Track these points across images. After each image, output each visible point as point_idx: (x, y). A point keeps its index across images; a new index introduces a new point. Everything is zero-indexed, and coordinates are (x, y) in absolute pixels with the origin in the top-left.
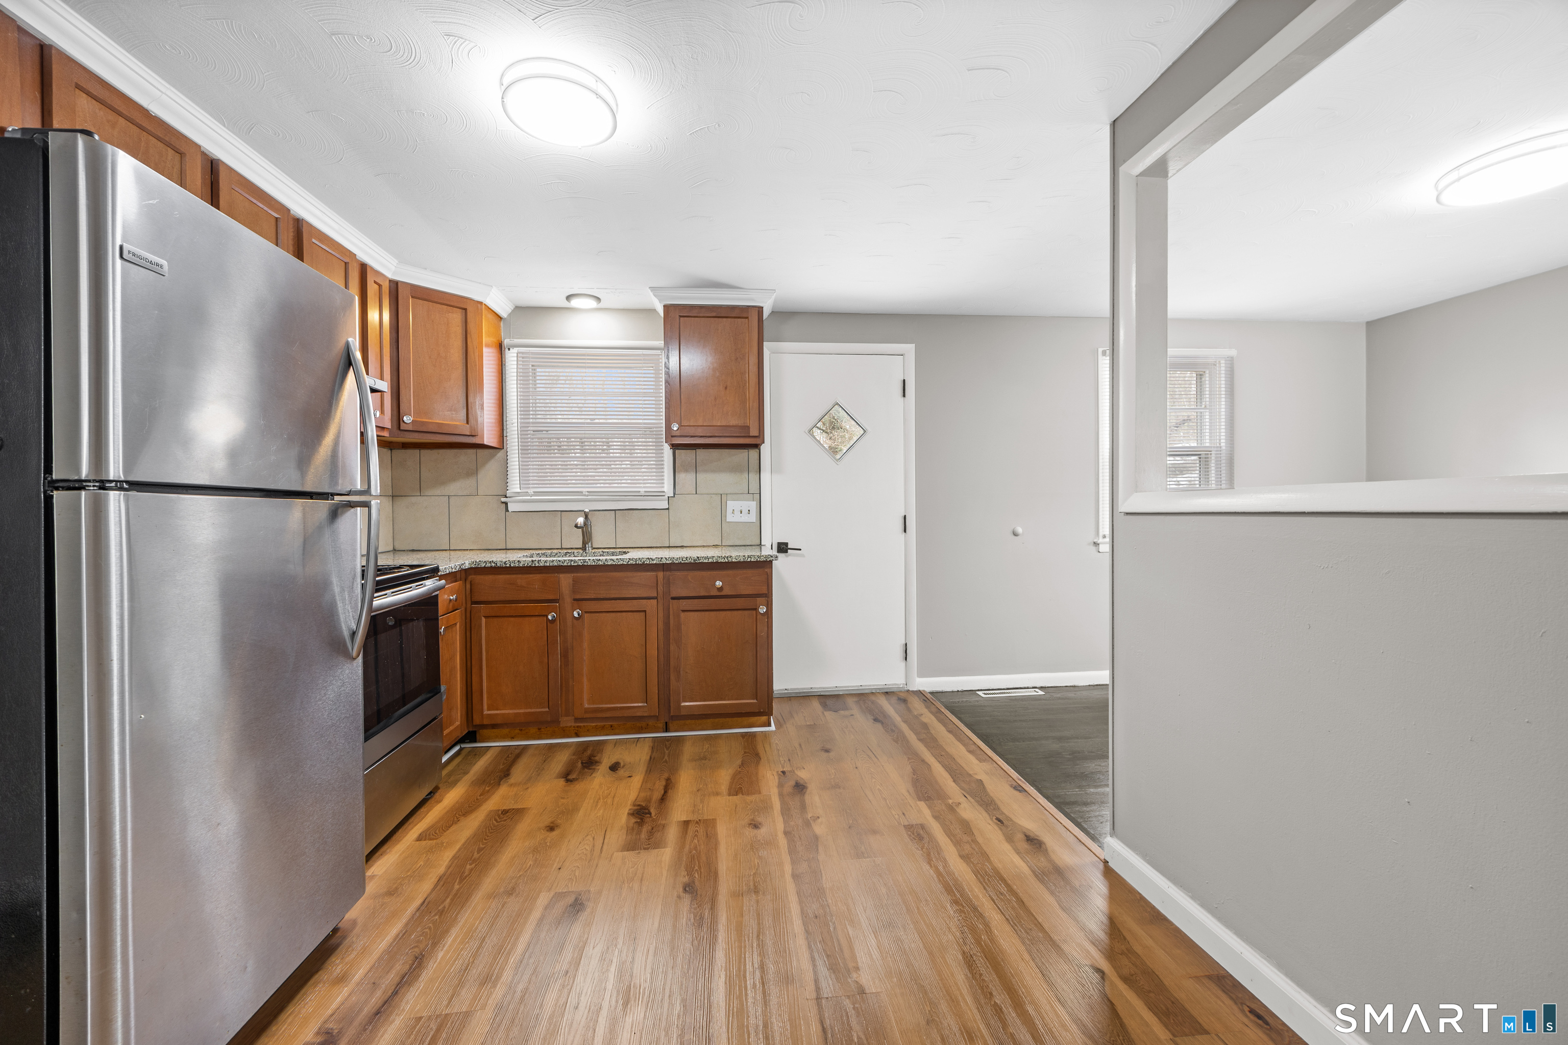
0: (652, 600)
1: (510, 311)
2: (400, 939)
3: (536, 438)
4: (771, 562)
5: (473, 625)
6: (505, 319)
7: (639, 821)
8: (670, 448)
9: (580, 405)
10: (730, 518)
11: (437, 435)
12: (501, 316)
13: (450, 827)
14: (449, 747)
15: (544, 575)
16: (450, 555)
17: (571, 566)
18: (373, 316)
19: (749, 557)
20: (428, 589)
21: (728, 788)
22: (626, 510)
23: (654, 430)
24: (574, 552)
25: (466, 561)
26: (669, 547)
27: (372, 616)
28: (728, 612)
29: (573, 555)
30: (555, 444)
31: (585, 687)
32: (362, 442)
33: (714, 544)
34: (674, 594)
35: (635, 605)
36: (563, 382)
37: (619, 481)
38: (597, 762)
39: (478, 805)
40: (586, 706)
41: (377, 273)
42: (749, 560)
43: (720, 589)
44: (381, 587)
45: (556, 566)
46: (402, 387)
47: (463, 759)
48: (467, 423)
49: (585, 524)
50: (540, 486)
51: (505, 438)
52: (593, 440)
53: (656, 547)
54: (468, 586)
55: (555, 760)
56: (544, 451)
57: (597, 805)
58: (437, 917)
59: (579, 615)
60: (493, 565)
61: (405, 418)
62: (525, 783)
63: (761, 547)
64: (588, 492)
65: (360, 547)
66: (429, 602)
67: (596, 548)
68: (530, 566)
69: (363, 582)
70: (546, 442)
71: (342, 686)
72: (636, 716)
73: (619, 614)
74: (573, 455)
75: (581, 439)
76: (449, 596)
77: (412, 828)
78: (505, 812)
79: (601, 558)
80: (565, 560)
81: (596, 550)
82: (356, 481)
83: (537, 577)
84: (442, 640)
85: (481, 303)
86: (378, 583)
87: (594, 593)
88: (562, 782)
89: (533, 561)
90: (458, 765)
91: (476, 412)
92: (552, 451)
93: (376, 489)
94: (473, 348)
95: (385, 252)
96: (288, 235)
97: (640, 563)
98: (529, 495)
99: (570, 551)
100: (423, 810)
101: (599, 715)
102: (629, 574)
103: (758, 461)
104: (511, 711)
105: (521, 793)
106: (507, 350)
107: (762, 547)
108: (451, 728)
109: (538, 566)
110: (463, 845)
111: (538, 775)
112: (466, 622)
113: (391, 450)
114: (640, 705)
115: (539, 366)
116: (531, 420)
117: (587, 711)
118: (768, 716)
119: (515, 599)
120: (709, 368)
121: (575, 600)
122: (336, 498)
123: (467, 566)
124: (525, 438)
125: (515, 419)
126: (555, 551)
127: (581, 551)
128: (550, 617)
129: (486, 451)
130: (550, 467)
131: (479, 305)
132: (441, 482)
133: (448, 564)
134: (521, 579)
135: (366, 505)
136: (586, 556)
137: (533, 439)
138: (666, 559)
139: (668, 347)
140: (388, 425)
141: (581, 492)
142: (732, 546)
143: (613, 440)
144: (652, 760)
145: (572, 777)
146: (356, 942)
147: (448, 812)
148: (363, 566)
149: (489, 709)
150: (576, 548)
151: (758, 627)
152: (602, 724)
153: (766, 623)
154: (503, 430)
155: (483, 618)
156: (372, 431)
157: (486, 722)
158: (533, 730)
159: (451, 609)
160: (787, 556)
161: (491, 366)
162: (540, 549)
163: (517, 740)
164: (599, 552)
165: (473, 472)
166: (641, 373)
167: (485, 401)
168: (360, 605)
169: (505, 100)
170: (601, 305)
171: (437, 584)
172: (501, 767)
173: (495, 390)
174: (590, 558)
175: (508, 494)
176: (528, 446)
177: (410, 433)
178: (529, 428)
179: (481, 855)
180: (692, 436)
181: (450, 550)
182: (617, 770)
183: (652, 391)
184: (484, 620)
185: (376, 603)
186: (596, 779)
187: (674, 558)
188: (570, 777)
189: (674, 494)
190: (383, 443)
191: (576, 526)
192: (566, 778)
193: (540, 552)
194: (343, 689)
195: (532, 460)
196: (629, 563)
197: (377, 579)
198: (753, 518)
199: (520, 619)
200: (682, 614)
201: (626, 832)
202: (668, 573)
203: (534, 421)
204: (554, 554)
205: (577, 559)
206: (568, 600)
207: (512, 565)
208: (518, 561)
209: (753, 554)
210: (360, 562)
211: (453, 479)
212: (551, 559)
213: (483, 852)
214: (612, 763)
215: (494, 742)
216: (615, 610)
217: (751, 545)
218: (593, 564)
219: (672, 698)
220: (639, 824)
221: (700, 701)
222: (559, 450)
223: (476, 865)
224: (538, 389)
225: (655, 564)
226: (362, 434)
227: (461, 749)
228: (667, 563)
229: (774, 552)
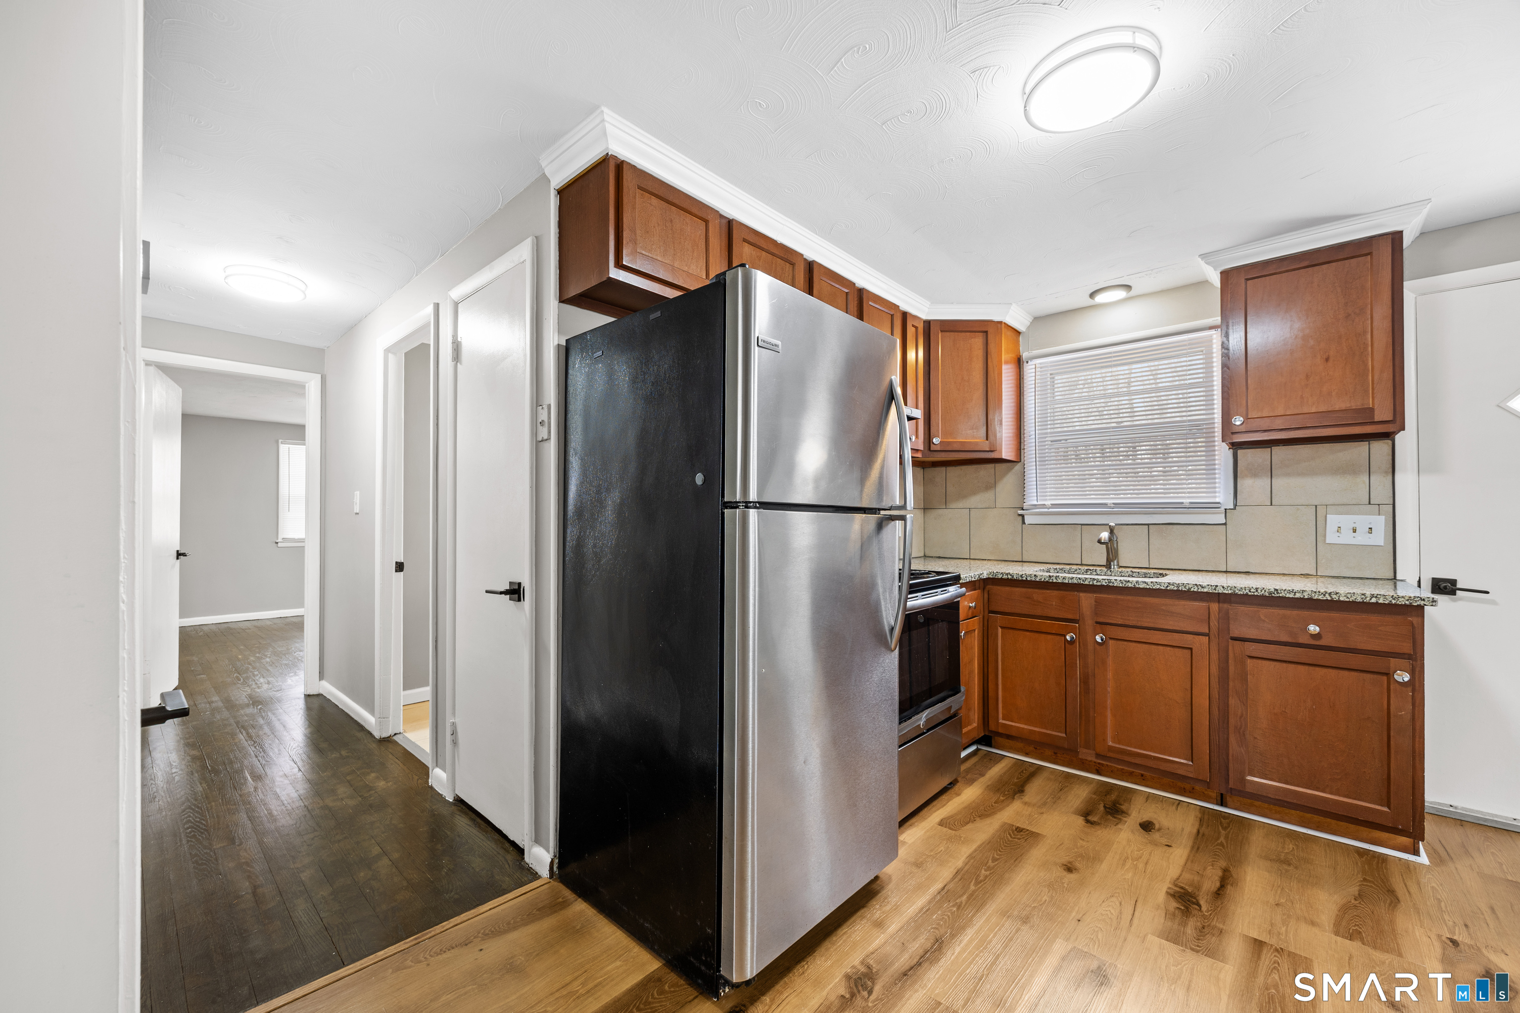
0: (1201, 637)
1: (1029, 324)
2: (924, 913)
3: (1053, 448)
4: (1421, 608)
5: (990, 633)
6: (1024, 332)
7: (1183, 908)
8: (1228, 448)
9: (1100, 409)
10: (1332, 538)
11: (961, 453)
12: (1020, 331)
13: (967, 823)
14: (967, 745)
15: (1062, 592)
16: (970, 564)
17: (1093, 585)
18: (911, 355)
19: (1372, 596)
20: (951, 596)
21: (1333, 922)
22: (1163, 524)
23: (1204, 427)
24: (1096, 570)
25: (984, 570)
26: (1226, 572)
27: (906, 615)
28: (1330, 670)
29: (1095, 573)
30: (1072, 453)
31: (1109, 721)
32: (901, 463)
33: (1302, 573)
34: (1236, 633)
35: (1176, 639)
36: (1081, 386)
37: (1149, 491)
38: (1123, 812)
39: (993, 812)
40: (1110, 743)
41: (915, 317)
42: (1374, 600)
43: (1317, 636)
44: (914, 589)
45: (1075, 584)
46: (932, 412)
47: (980, 760)
48: (987, 439)
49: (1110, 539)
50: (1058, 497)
51: (1022, 451)
52: (1116, 446)
53: (1206, 571)
54: (986, 596)
55: (1073, 792)
56: (1060, 462)
57: (1124, 865)
58: (955, 909)
59: (1102, 640)
60: (1010, 577)
61: (934, 440)
62: (1040, 806)
63: (1395, 583)
64: (1113, 504)
65: (898, 553)
66: (952, 606)
67: (1123, 567)
68: (1047, 582)
69: (900, 584)
70: (1062, 452)
71: (883, 672)
72: (1177, 774)
73: (1153, 647)
74: (1093, 463)
75: (1102, 445)
76: (969, 603)
77: (935, 811)
78: (1019, 830)
79: (1130, 579)
80: (1086, 578)
81: (1124, 569)
82: (895, 497)
83: (1055, 593)
84: (962, 644)
85: (1001, 322)
86: (911, 586)
87: (1122, 619)
88: (1080, 821)
89: (1050, 576)
90: (975, 765)
91: (995, 428)
92: (1069, 461)
93: (910, 504)
94: (993, 367)
95: (921, 298)
96: (853, 305)
97: (1184, 589)
98: (1046, 508)
99: (1091, 568)
100: (944, 797)
101: (1127, 758)
102: (1168, 601)
103: (1391, 457)
104: (1026, 727)
105: (1036, 816)
106: (1025, 364)
107: (1398, 583)
108: (969, 728)
109: (1056, 583)
110: (979, 847)
111: (1054, 803)
112: (983, 629)
113: (923, 468)
114: (1182, 761)
115: (1057, 374)
116: (1049, 431)
117: (1111, 749)
118: (1414, 839)
119: (1031, 614)
120: (1296, 337)
121: (1097, 623)
122: (882, 512)
123: (985, 576)
124: (1042, 450)
125: (1032, 431)
126: (1075, 567)
127: (1104, 569)
128: (1068, 638)
129: (1004, 466)
130: (1067, 477)
131: (999, 325)
132: (962, 496)
133: (970, 572)
134: (1037, 594)
135: (903, 518)
136: (1111, 575)
137: (1050, 449)
138: (1223, 587)
139: (1228, 322)
140: (921, 447)
141: (1106, 504)
142: (1337, 577)
143: (1141, 444)
144: (1200, 835)
145: (1093, 819)
146: (891, 896)
147: (965, 808)
148: (900, 570)
149: (1003, 719)
150: (1098, 565)
151: (1392, 702)
152: (1131, 769)
153: (1410, 699)
154: (1020, 443)
155: (999, 628)
156: (908, 454)
157: (1001, 730)
158: (1048, 752)
159: (970, 615)
160: (1454, 600)
161: (1010, 382)
162: (1058, 564)
163: (1031, 758)
164: (1127, 572)
165: (991, 486)
166: (1186, 361)
167: (1004, 417)
168: (897, 605)
169: (1027, 108)
170: (1133, 293)
171: (958, 591)
172: (1016, 781)
173: (1013, 404)
174: (1116, 579)
175: (1025, 506)
176: (1046, 457)
177: (938, 453)
178: (1047, 439)
179: (996, 865)
180: (1265, 431)
181: (970, 559)
182: (1150, 831)
183: (1201, 380)
184: (1000, 630)
185: (910, 604)
186: (1122, 833)
187: (1235, 587)
188: (1090, 818)
189: (1235, 505)
190: (916, 463)
191: (1099, 542)
192: (1085, 817)
193: (1058, 567)
194: (884, 675)
195: (1049, 471)
196: (1168, 588)
197: (910, 582)
198: (1380, 538)
199: (1037, 635)
200: (1249, 661)
201: (1164, 915)
202: (1226, 606)
203: (1052, 430)
204: (1074, 570)
205: (1100, 578)
206: (1089, 622)
207: (1028, 579)
208: (1035, 575)
209: (1382, 593)
210: (898, 565)
211: (974, 493)
212: (1071, 576)
213: (997, 862)
214: (1144, 820)
215: (1009, 752)
216: (1149, 641)
217: (1374, 579)
218: (1121, 585)
219: (1231, 765)
220: (1183, 913)
221: (1279, 782)
222: (1076, 459)
223: (990, 874)
224: (1057, 398)
225: (1207, 592)
226: (900, 456)
227: (977, 750)
228: (1225, 593)
229: (1426, 592)
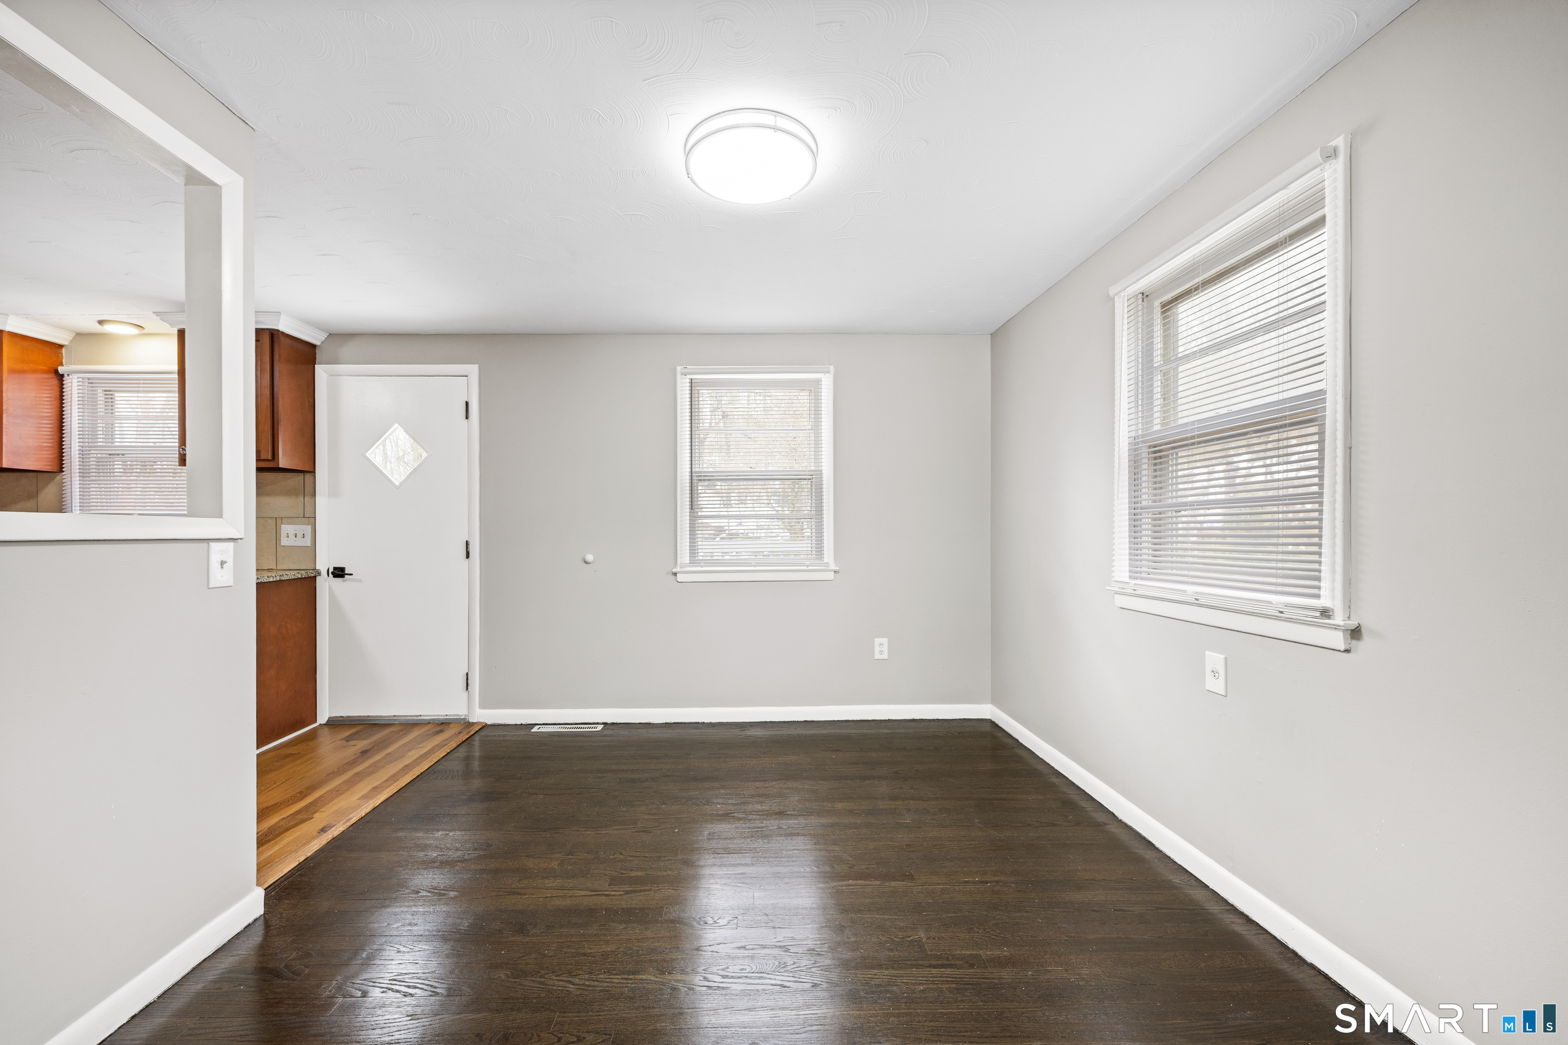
1: (70, 338)
6: (66, 347)
10: (284, 542)
12: (61, 346)
33: (268, 568)
50: (99, 508)
51: (63, 462)
103: (313, 487)
107: (317, 571)
124: (86, 462)
125: (75, 443)
129: (45, 475)
142: (287, 570)
154: (61, 453)
160: (344, 581)
165: (33, 495)
170: (148, 331)
176: (89, 469)
195: (92, 482)
198: (308, 542)
211: (15, 502)
